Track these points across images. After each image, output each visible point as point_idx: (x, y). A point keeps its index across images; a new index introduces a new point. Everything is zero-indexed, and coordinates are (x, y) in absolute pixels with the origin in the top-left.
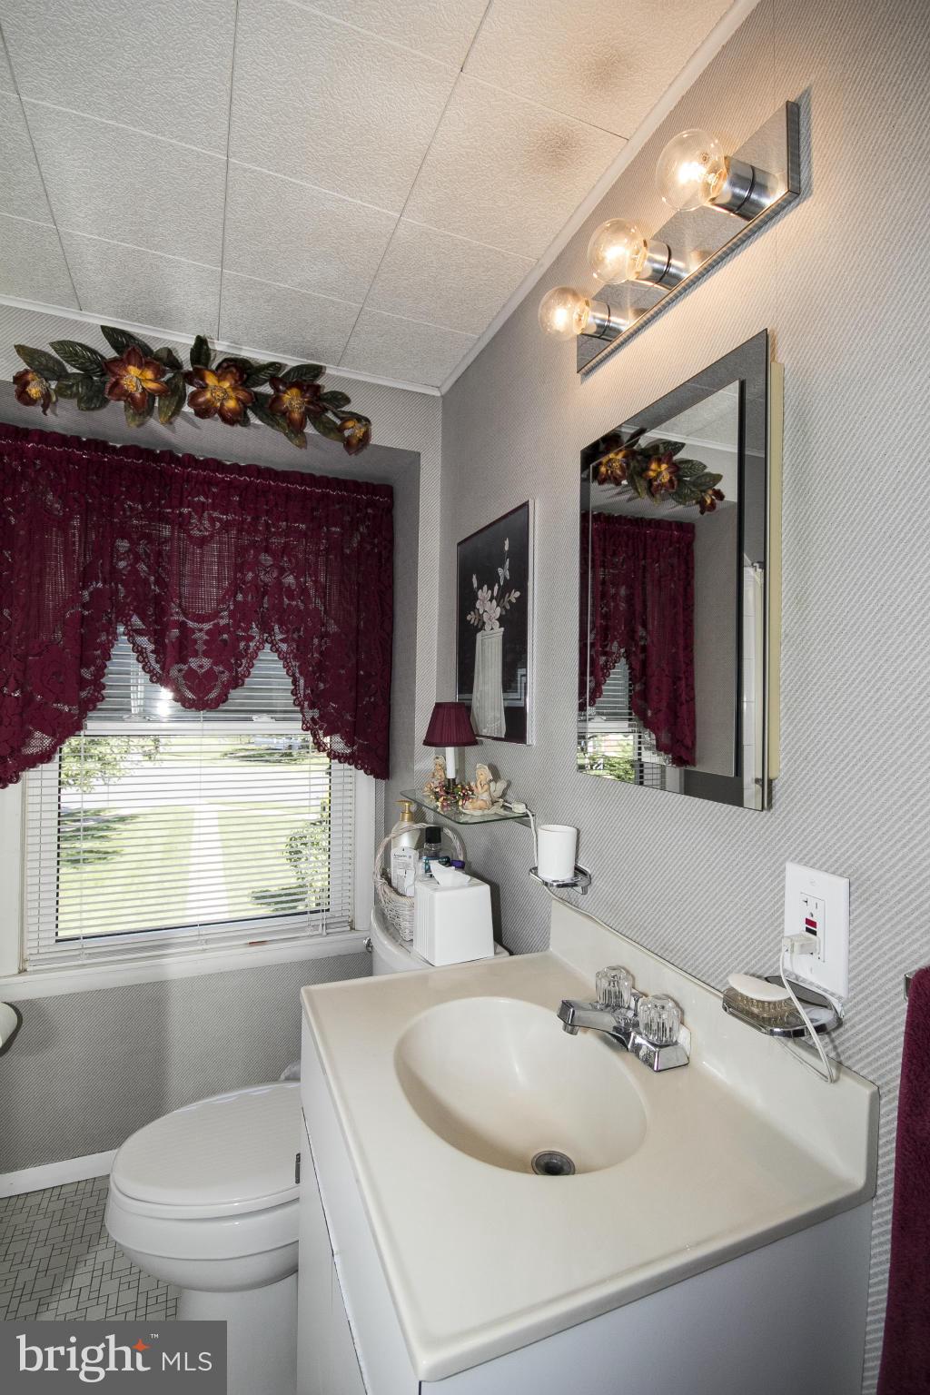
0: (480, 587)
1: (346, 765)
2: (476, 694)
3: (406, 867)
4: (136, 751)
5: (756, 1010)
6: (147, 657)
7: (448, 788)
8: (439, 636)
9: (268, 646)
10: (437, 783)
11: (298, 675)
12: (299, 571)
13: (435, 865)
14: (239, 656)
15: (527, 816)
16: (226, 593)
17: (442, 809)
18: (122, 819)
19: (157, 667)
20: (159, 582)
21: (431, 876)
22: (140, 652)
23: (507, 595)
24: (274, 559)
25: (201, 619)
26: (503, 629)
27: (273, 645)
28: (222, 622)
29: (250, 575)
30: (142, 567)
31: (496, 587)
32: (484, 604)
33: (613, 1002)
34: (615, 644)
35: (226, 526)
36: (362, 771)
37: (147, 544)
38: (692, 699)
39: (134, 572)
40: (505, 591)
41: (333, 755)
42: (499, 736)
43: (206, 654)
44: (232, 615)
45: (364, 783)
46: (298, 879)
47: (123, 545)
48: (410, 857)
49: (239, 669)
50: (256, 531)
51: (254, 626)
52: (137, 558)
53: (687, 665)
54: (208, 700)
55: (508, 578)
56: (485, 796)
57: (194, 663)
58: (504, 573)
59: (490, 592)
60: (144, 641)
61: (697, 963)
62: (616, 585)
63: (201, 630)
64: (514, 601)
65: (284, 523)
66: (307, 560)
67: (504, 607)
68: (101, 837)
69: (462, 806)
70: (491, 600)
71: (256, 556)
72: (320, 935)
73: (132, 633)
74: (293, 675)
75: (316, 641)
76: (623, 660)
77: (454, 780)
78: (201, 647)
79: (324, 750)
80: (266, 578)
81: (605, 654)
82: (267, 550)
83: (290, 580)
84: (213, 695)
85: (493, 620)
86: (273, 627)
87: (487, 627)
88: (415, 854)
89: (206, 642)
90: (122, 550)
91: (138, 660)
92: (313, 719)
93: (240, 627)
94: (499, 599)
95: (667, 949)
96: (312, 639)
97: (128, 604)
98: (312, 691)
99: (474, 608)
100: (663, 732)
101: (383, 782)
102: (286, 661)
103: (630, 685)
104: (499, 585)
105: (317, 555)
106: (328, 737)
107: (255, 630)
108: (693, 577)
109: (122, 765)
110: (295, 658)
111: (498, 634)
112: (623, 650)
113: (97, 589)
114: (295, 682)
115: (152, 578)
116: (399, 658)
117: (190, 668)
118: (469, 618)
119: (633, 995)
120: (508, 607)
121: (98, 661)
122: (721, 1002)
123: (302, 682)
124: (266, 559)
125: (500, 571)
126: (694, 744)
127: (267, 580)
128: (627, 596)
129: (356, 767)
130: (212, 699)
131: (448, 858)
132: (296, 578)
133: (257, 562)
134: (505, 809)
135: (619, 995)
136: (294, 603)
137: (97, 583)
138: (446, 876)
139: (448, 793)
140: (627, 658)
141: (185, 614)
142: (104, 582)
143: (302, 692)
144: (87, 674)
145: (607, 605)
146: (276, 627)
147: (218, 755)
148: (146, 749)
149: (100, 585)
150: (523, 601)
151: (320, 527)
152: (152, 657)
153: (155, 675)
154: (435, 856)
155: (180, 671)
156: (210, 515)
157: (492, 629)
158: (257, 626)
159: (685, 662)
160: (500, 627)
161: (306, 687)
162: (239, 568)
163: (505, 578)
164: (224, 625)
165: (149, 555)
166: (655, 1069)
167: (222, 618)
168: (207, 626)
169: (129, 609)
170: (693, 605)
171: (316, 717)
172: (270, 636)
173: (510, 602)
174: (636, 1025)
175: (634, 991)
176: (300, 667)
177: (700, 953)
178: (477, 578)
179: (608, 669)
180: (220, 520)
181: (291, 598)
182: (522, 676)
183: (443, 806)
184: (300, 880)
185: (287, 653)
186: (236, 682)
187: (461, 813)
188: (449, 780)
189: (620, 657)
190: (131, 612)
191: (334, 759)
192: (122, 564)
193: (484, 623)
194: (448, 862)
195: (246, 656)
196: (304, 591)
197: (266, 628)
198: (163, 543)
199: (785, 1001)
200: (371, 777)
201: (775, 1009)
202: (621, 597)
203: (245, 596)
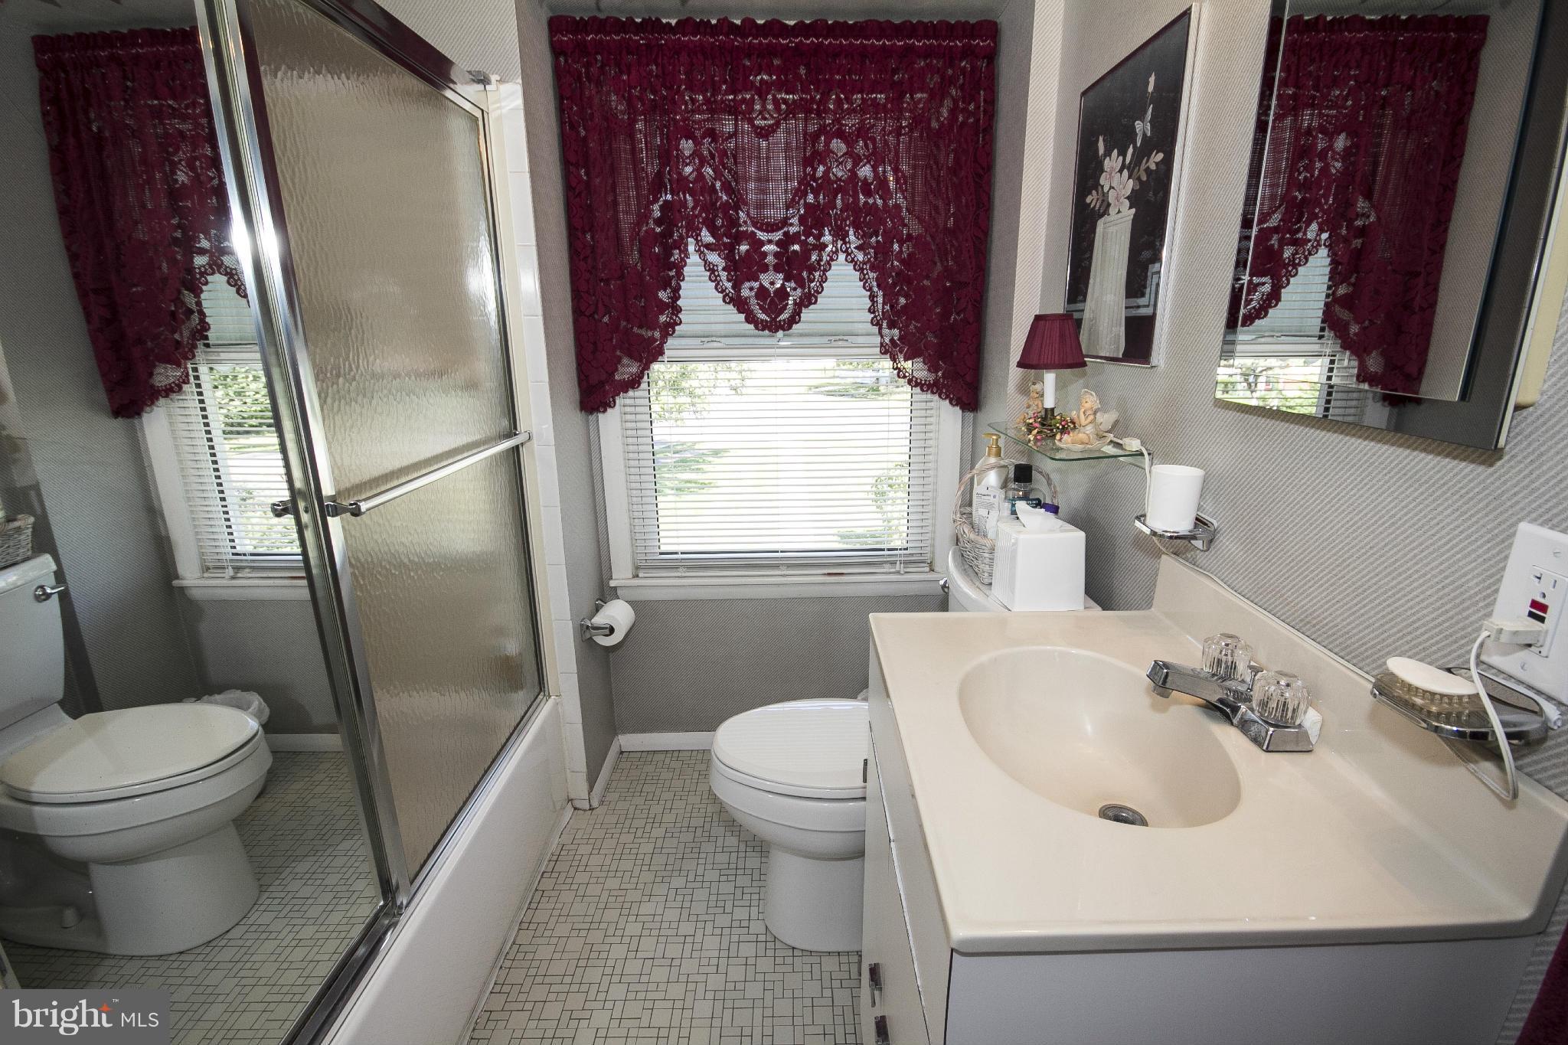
0: (1108, 153)
1: (929, 396)
2: (1090, 305)
3: (989, 507)
4: (723, 384)
5: (1419, 701)
6: (719, 275)
7: (1044, 419)
8: (1047, 229)
9: (842, 257)
10: (1031, 413)
11: (875, 289)
12: (876, 158)
13: (1022, 506)
14: (811, 269)
15: (1142, 454)
16: (794, 196)
17: (1035, 444)
18: (716, 453)
19: (729, 285)
20: (727, 187)
21: (1018, 518)
22: (711, 269)
23: (1144, 161)
24: (848, 144)
25: (771, 228)
26: (1133, 210)
27: (848, 254)
28: (793, 230)
29: (821, 168)
30: (708, 171)
31: (1130, 151)
32: (1111, 178)
33: (1224, 671)
34: (1314, 226)
35: (793, 110)
36: (948, 401)
37: (712, 142)
38: (1432, 305)
39: (700, 177)
40: (1143, 153)
41: (913, 382)
42: (1115, 356)
43: (777, 269)
44: (802, 220)
45: (948, 417)
46: (884, 521)
47: (687, 146)
48: (994, 497)
49: (812, 285)
50: (827, 111)
51: (827, 232)
52: (703, 162)
53: (1433, 252)
54: (780, 321)
55: (1149, 134)
56: (1089, 429)
57: (765, 279)
58: (1143, 127)
59: (1121, 158)
60: (714, 258)
61: (1349, 642)
62: (1331, 136)
63: (770, 242)
64: (1153, 167)
65: (859, 96)
66: (886, 142)
67: (1139, 179)
68: (697, 469)
69: (1060, 440)
70: (1121, 171)
71: (827, 143)
72: (898, 572)
73: (703, 248)
74: (871, 289)
75: (896, 247)
76: (1323, 252)
77: (1052, 410)
78: (770, 260)
79: (905, 377)
80: (839, 172)
81: (1295, 242)
82: (840, 134)
83: (865, 171)
84: (784, 316)
85: (1122, 199)
86: (847, 233)
87: (1112, 211)
88: (1001, 494)
89: (776, 255)
90: (687, 153)
91: (710, 279)
92: (892, 340)
93: (811, 234)
94: (1131, 168)
95: (1308, 623)
96: (892, 243)
97: (696, 216)
98: (892, 307)
99: (1097, 186)
100: (1374, 354)
101: (970, 415)
102: (862, 272)
103: (1329, 288)
104: (1135, 147)
105: (898, 132)
106: (910, 362)
107: (827, 238)
108: (1470, 109)
109: (710, 399)
110: (873, 268)
111: (1128, 218)
112: (1325, 236)
113: (666, 201)
114: (872, 297)
115: (718, 185)
116: (996, 262)
117: (761, 285)
118: (1088, 200)
119: (1250, 667)
120: (1144, 178)
121: (673, 283)
122: (1370, 686)
123: (880, 300)
124: (838, 146)
125: (1138, 125)
126: (1421, 372)
127: (840, 174)
128: (1346, 149)
129: (940, 396)
130: (784, 320)
131: (1039, 500)
132: (874, 168)
133: (829, 151)
134: (1114, 447)
135: (1233, 667)
136: (871, 201)
137: (666, 195)
138: (1033, 518)
139: (1043, 425)
140: (1330, 247)
141: (754, 225)
142: (672, 194)
143: (880, 306)
144: (663, 295)
145: (1309, 168)
146: (851, 232)
147: (803, 390)
148: (733, 383)
149: (669, 197)
150: (1168, 163)
151: (902, 96)
152: (724, 275)
153: (727, 295)
154: (1025, 498)
155: (751, 289)
156: (774, 96)
157: (1119, 212)
158: (830, 231)
159: (1429, 249)
160: (1130, 208)
161: (884, 303)
162: (808, 162)
163: (1144, 134)
164: (794, 234)
165: (714, 155)
166: (1265, 748)
167: (792, 225)
168: (778, 236)
169: (698, 221)
170: (1462, 156)
171: (896, 338)
172: (845, 243)
173: (1147, 170)
174: (1249, 700)
175: (1252, 663)
176: (877, 280)
177: (1354, 631)
178: (1104, 140)
179: (1295, 266)
180: (785, 101)
181: (868, 193)
182: (1153, 274)
183: (1036, 440)
184: (885, 523)
185: (864, 263)
186: (808, 300)
187: (1059, 449)
188: (1046, 410)
189: (1316, 248)
190: (700, 226)
191: (916, 386)
192: (688, 170)
193: (1109, 205)
194: (1039, 504)
195: (820, 268)
196: (883, 183)
197: (840, 234)
198: (727, 139)
199: (1469, 696)
200: (957, 408)
201: (1450, 704)
202: (1334, 152)
203: (816, 197)
